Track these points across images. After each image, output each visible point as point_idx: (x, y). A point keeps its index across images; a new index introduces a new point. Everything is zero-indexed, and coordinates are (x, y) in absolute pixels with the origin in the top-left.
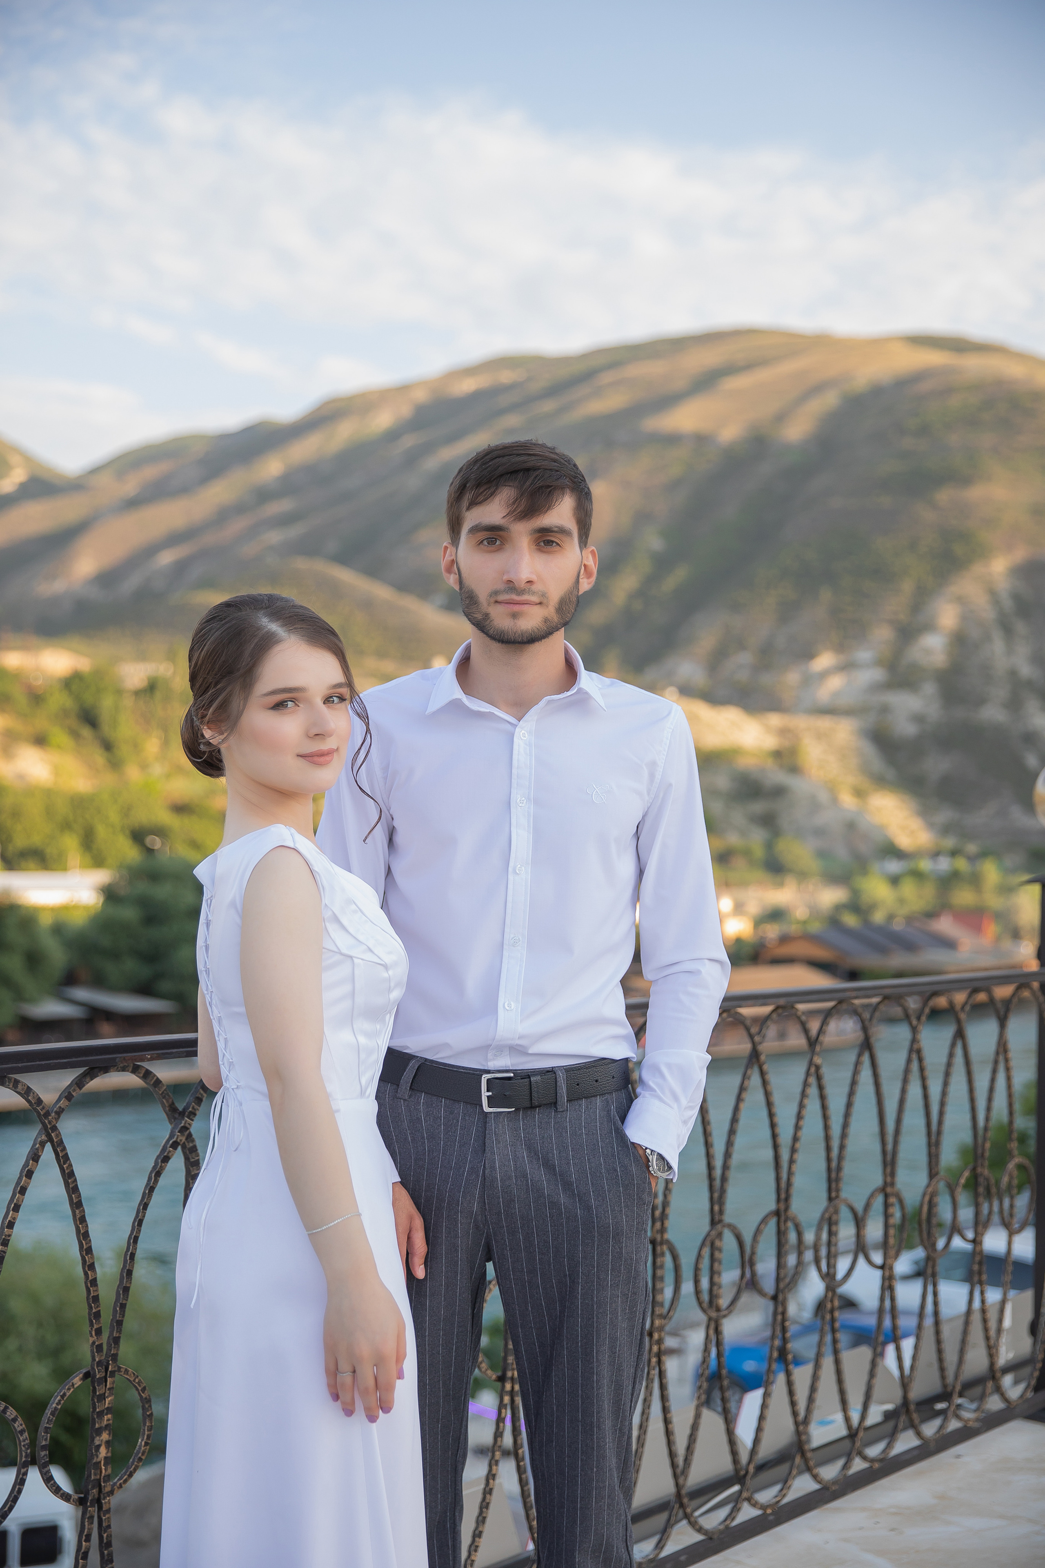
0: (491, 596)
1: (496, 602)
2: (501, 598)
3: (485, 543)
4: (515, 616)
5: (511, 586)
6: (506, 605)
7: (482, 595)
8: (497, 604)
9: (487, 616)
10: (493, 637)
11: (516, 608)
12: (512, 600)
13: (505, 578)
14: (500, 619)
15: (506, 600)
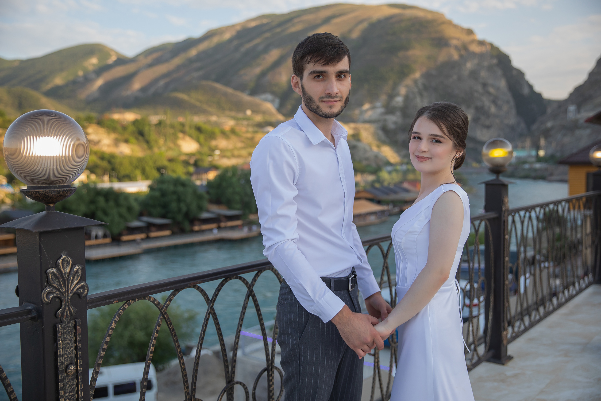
0: (320, 99)
1: (322, 101)
2: (324, 100)
3: (316, 77)
4: (331, 107)
5: (329, 95)
6: (327, 103)
7: (316, 99)
8: (322, 102)
9: (318, 107)
10: (320, 116)
11: (332, 104)
12: (330, 101)
13: (327, 92)
14: (325, 109)
15: (327, 101)
